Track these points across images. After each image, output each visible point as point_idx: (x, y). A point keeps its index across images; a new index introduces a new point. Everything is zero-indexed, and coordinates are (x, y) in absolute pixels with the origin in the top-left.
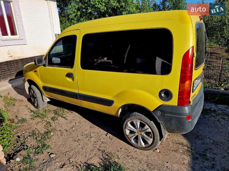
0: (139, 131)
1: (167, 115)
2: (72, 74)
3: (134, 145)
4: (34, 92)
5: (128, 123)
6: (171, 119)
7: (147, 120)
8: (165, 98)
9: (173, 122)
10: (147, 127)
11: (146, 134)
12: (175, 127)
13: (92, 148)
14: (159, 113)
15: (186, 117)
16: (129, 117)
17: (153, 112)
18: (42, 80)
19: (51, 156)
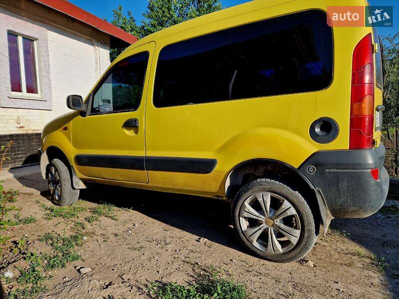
0: (270, 218)
1: (329, 172)
2: (135, 120)
3: (258, 252)
4: (56, 170)
5: (245, 203)
6: (337, 178)
7: (286, 189)
8: (323, 136)
9: (344, 185)
10: (286, 204)
11: (285, 223)
12: (347, 196)
13: (170, 259)
14: (312, 169)
15: (370, 170)
16: (249, 189)
17: (299, 169)
18: (75, 145)
19: (81, 270)
